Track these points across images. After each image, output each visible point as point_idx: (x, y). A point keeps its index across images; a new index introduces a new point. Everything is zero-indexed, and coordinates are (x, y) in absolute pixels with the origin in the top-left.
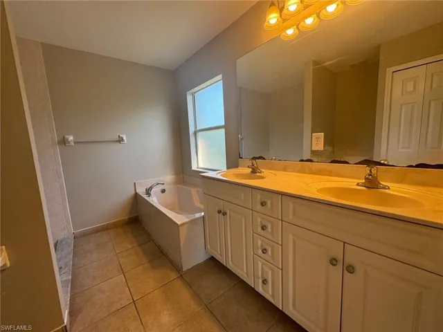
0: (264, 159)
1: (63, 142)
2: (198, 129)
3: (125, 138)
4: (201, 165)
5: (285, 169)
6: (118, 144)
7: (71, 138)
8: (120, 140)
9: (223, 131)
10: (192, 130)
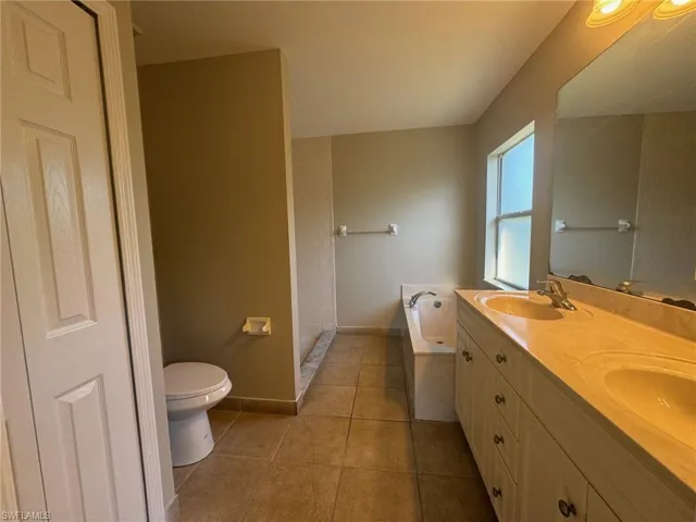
0: (590, 282)
1: (338, 233)
2: (503, 212)
3: (395, 229)
4: (501, 276)
5: (626, 313)
6: (388, 235)
7: (345, 228)
8: (390, 231)
9: (529, 220)
10: (491, 214)
